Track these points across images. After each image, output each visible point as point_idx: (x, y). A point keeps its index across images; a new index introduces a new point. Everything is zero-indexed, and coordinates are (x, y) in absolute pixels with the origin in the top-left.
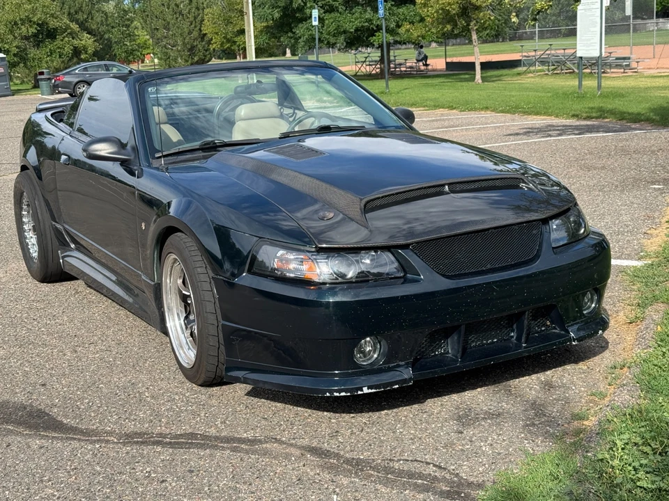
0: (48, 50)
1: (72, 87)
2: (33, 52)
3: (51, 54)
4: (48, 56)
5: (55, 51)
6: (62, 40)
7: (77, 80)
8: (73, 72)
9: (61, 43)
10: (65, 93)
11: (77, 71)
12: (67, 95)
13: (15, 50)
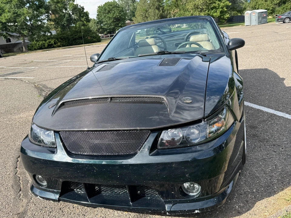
0: (282, 8)
1: (283, 20)
2: (278, 9)
3: (283, 9)
4: (282, 9)
5: (285, 8)
6: (288, 4)
7: (286, 17)
8: (285, 15)
9: (287, 5)
10: (281, 22)
11: (286, 14)
12: (282, 22)
13: (271, 9)
